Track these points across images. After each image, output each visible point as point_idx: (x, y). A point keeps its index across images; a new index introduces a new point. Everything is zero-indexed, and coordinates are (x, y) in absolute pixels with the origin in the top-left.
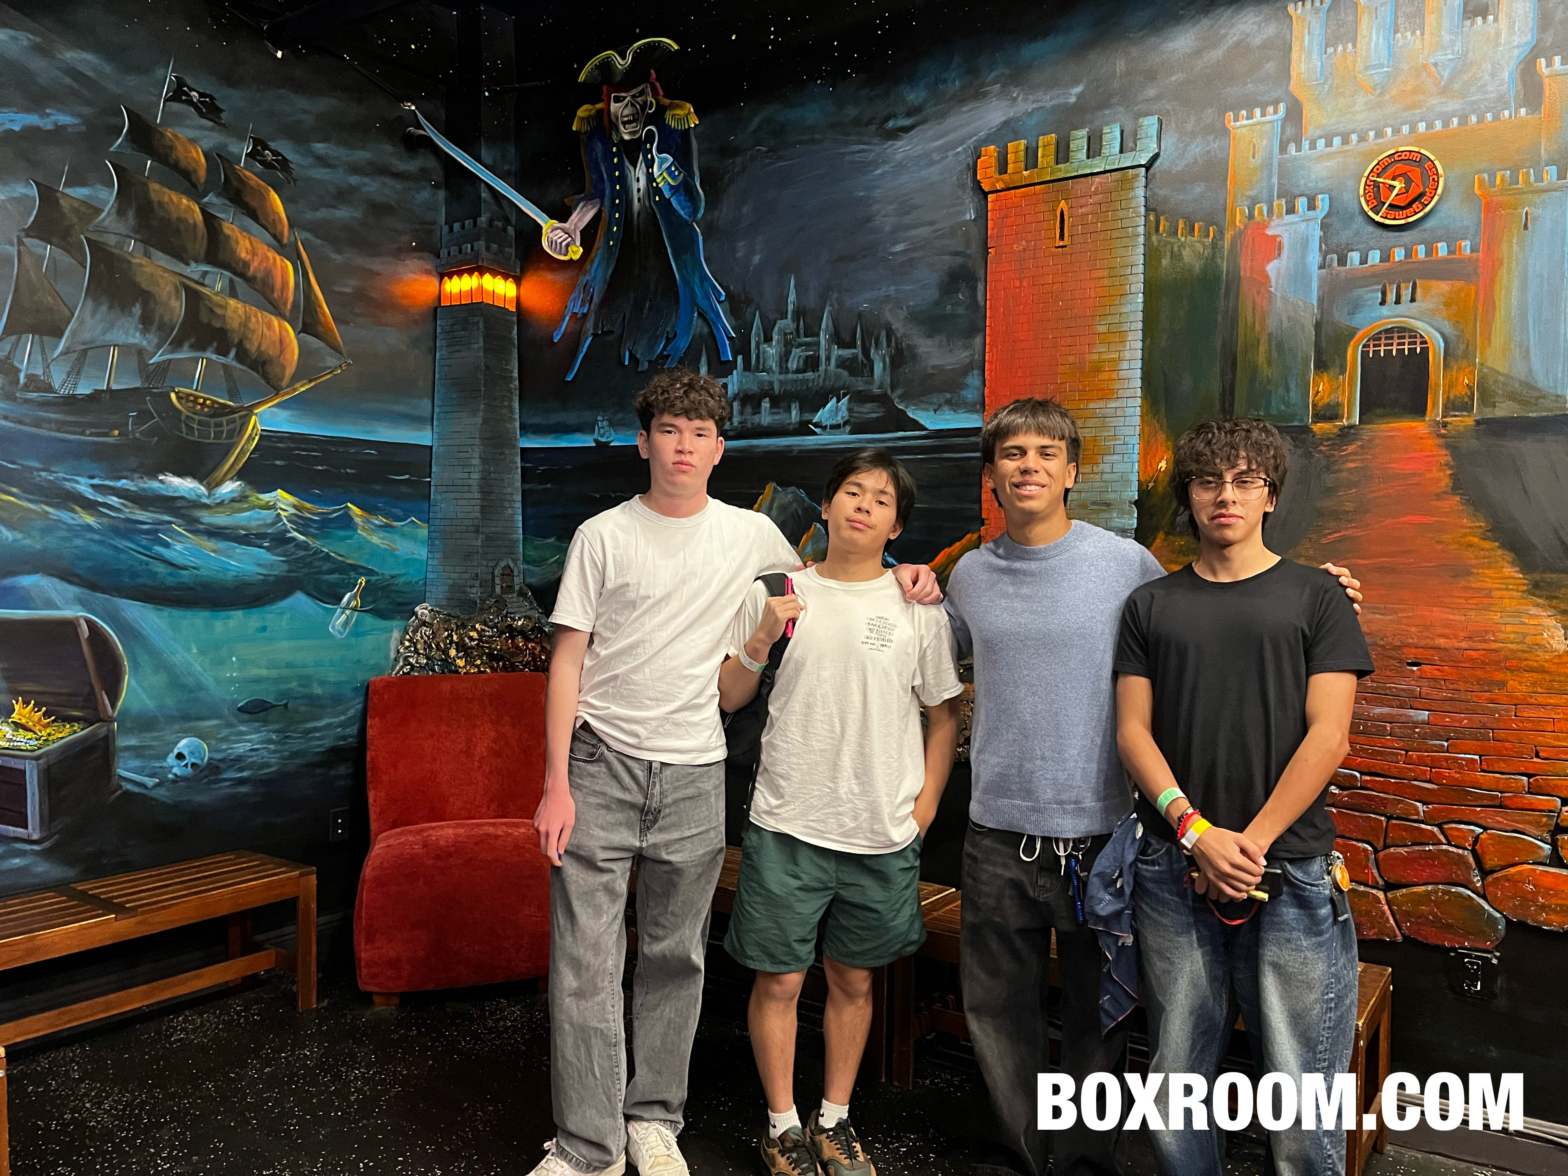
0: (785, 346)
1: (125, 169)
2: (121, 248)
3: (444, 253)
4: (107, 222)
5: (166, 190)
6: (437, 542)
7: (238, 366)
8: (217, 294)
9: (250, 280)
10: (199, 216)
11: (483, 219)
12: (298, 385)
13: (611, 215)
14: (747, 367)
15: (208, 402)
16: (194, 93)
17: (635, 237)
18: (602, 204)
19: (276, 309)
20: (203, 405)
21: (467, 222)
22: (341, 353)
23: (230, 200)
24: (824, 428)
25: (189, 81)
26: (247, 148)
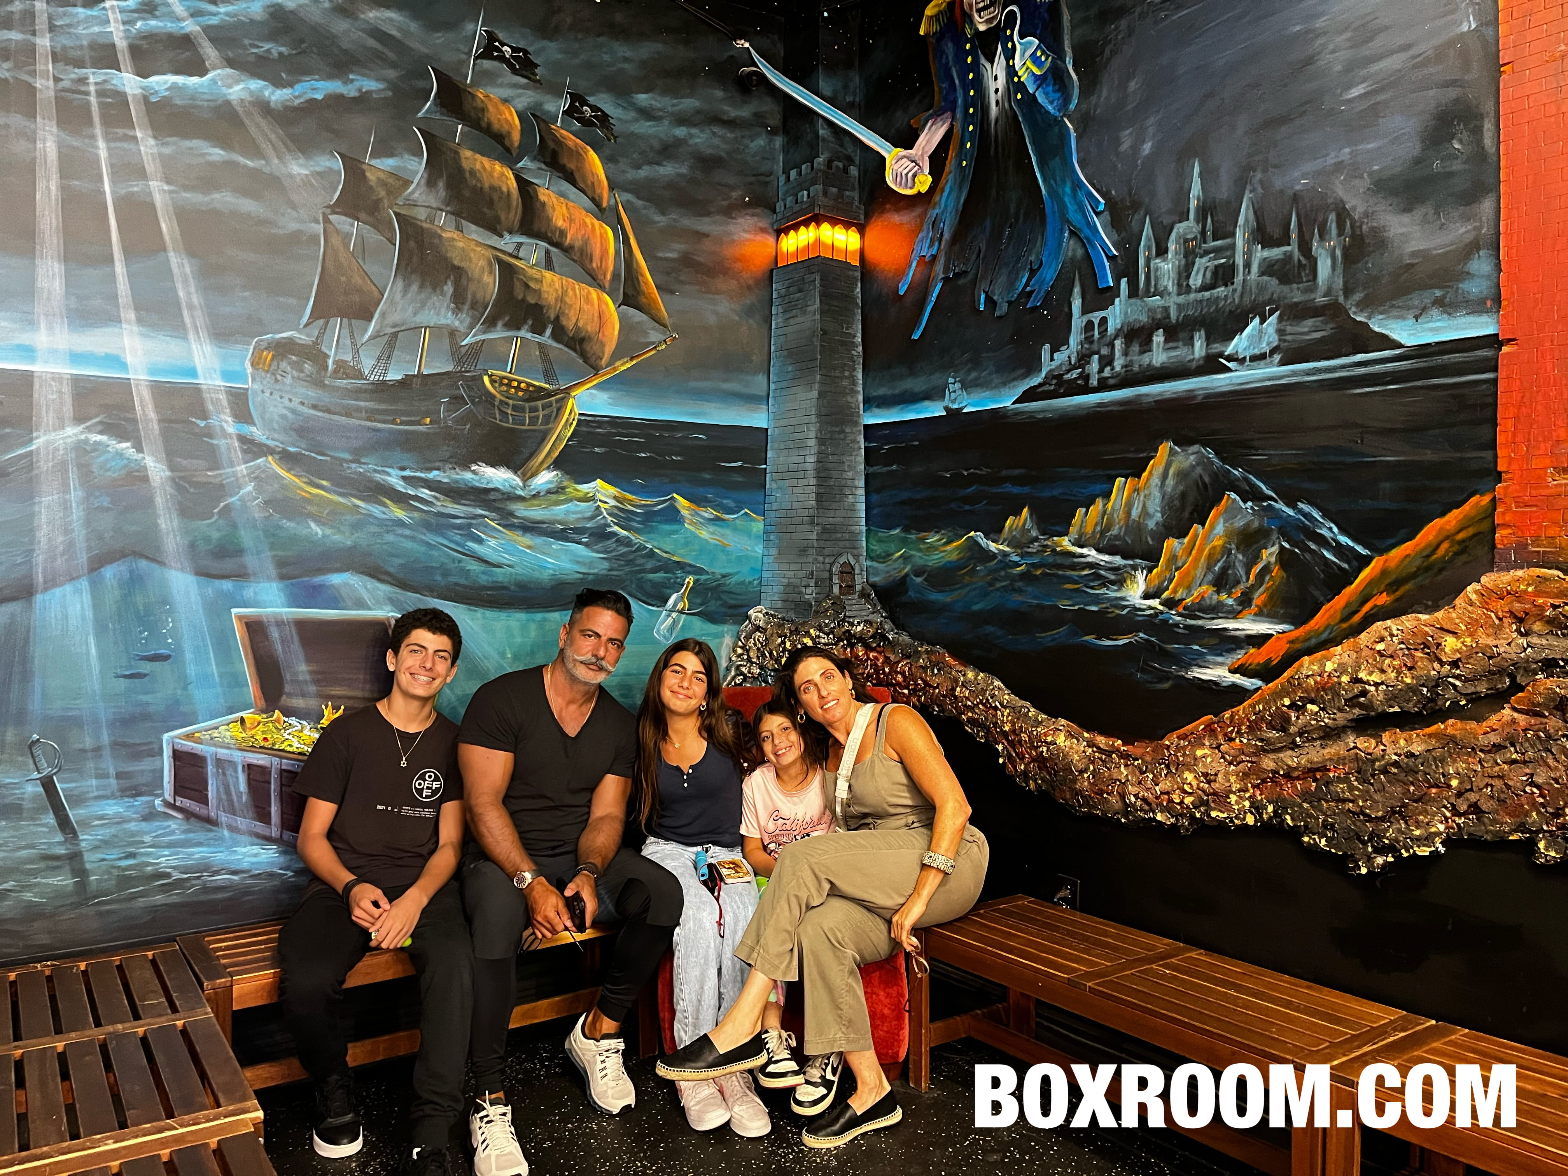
0: (1185, 257)
1: (433, 135)
2: (433, 223)
3: (779, 206)
4: (416, 195)
5: (478, 156)
6: (772, 537)
7: (555, 344)
8: (532, 267)
9: (566, 250)
10: (513, 184)
11: (820, 160)
12: (618, 363)
13: (964, 128)
14: (1133, 292)
15: (523, 385)
16: (505, 48)
17: (993, 149)
18: (953, 118)
19: (593, 279)
20: (518, 388)
21: (804, 167)
22: (665, 326)
23: (545, 163)
24: (1242, 361)
25: (501, 35)
26: (564, 104)
